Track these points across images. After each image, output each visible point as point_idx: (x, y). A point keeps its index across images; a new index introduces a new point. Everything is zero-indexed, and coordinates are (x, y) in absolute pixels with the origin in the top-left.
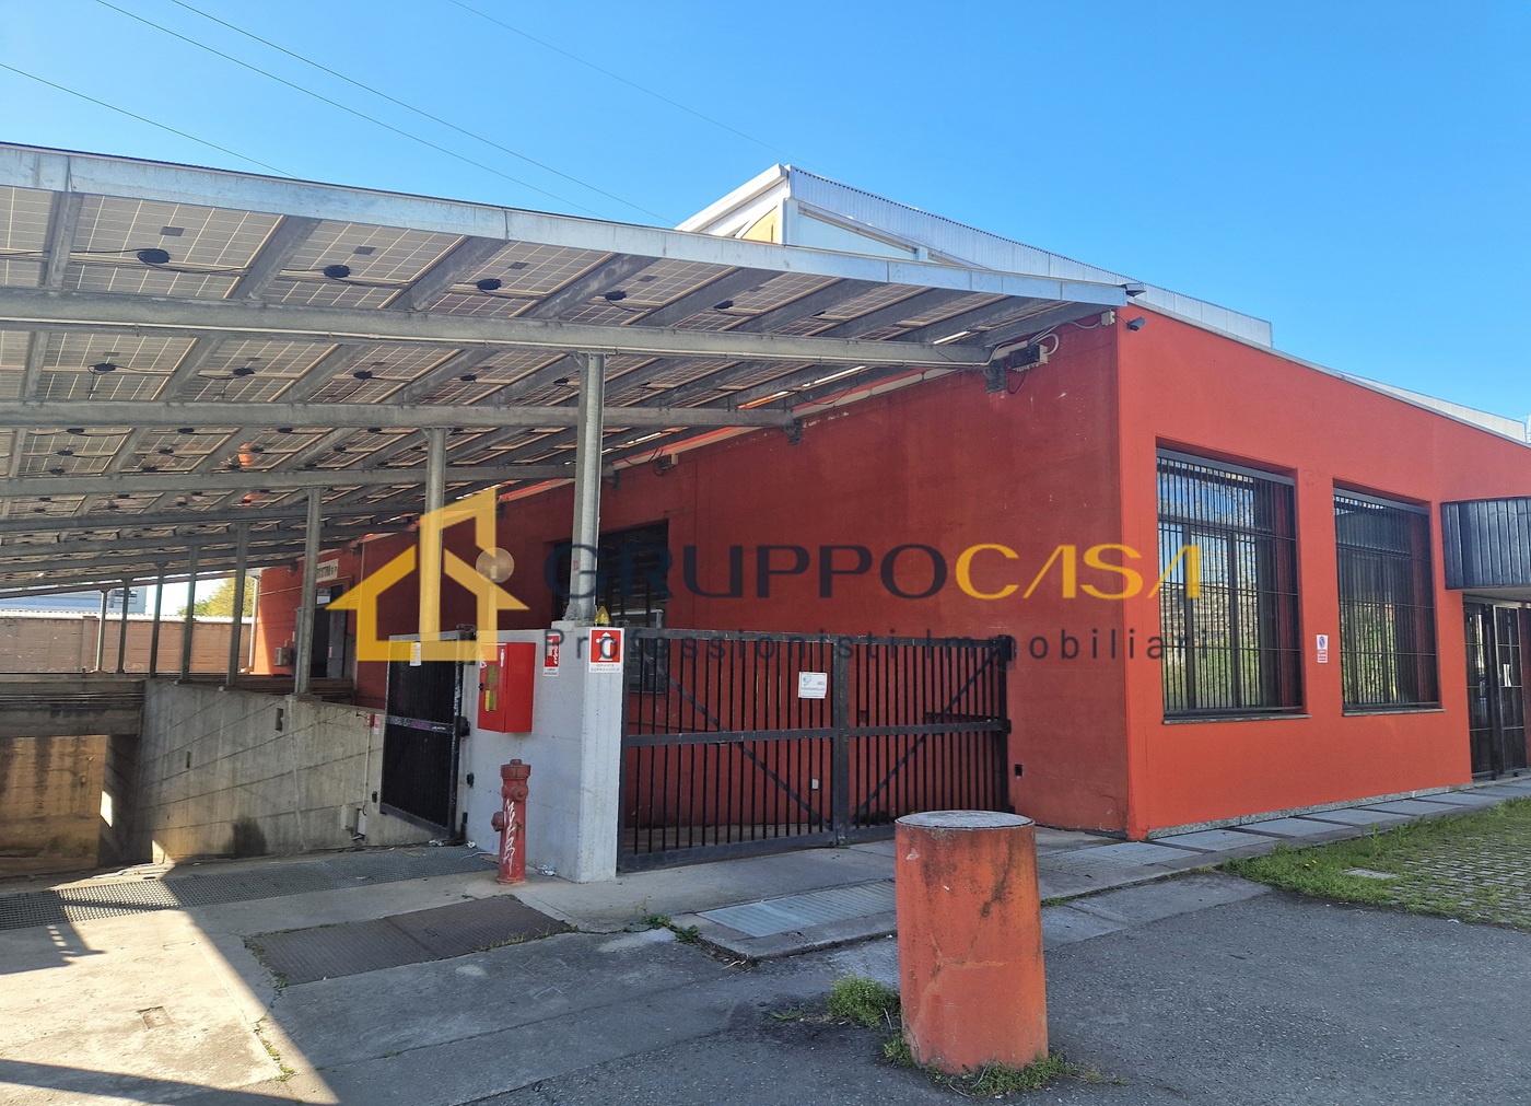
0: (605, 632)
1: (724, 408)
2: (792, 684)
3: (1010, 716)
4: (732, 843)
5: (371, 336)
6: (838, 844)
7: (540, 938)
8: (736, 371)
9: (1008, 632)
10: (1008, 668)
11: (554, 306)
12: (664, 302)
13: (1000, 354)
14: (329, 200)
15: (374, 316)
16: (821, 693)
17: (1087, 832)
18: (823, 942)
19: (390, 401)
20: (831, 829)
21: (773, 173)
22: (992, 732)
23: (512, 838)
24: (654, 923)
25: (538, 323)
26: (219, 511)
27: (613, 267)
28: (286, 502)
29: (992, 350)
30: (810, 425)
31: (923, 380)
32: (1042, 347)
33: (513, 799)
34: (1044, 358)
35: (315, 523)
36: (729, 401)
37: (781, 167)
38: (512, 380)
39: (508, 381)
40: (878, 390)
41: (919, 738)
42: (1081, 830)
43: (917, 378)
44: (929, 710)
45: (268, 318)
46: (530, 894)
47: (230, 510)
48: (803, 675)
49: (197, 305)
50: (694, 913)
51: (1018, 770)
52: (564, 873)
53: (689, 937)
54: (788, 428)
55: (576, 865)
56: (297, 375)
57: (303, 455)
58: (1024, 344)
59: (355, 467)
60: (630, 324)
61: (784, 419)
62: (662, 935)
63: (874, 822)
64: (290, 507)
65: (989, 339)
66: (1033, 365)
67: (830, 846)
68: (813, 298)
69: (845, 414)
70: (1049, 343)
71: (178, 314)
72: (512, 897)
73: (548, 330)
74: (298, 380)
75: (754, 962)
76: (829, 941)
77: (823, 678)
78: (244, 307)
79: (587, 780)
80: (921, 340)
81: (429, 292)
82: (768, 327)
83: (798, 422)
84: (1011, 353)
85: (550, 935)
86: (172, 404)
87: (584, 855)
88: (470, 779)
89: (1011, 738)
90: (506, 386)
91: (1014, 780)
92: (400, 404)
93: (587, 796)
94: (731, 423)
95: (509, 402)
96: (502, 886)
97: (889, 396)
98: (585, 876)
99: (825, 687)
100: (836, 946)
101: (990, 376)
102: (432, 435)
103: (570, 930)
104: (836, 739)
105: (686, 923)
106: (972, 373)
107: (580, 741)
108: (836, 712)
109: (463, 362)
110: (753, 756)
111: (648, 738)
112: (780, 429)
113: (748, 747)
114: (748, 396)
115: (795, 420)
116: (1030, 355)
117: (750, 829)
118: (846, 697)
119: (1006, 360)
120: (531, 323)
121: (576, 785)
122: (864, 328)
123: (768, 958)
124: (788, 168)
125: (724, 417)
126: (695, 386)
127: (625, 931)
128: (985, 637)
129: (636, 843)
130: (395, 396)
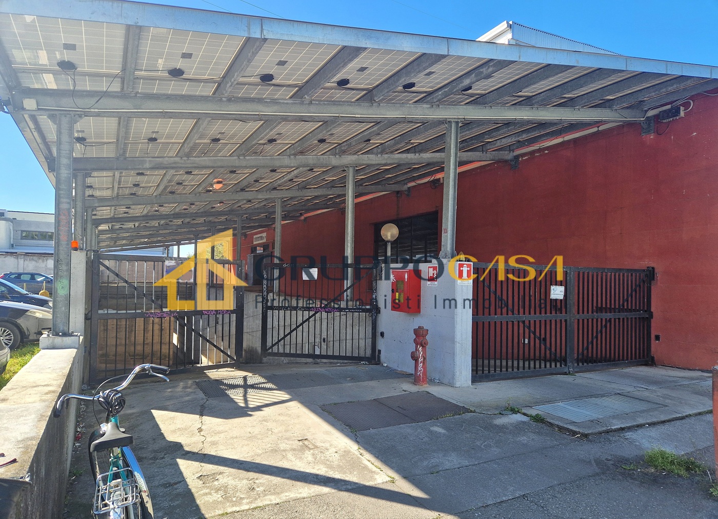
1: (480, 151)
2: (547, 292)
3: (653, 309)
5: (357, 116)
7: (459, 415)
8: (499, 130)
9: (652, 265)
10: (652, 284)
12: (487, 92)
13: (651, 113)
15: (357, 105)
16: (561, 297)
17: (703, 371)
18: (616, 427)
19: (328, 153)
20: (566, 365)
21: (504, 25)
22: (639, 318)
23: (421, 364)
24: (514, 411)
25: (428, 106)
28: (256, 206)
29: (646, 111)
30: (524, 158)
31: (598, 130)
32: (681, 107)
33: (421, 345)
34: (682, 114)
35: (279, 215)
36: (482, 149)
37: (507, 23)
38: (385, 141)
39: (383, 142)
40: (568, 138)
41: (608, 319)
42: (699, 370)
43: (595, 129)
45: (312, 108)
46: (435, 390)
48: (553, 287)
49: (283, 103)
50: (531, 407)
51: (657, 338)
52: (445, 381)
53: (538, 419)
54: (511, 161)
55: (453, 378)
56: (293, 142)
58: (669, 107)
59: (293, 188)
61: (509, 156)
62: (519, 417)
65: (646, 105)
66: (675, 118)
67: (565, 374)
69: (546, 152)
70: (686, 105)
72: (428, 393)
73: (433, 109)
74: (293, 144)
75: (586, 436)
76: (619, 427)
77: (562, 288)
78: (302, 103)
79: (458, 337)
80: (610, 107)
82: (536, 103)
83: (517, 157)
84: (660, 112)
85: (463, 413)
87: (458, 374)
88: (382, 334)
89: (653, 321)
90: (382, 144)
91: (654, 343)
92: (335, 155)
93: (458, 346)
94: (484, 159)
95: (383, 152)
96: (418, 387)
97: (575, 141)
98: (458, 384)
99: (563, 293)
100: (622, 429)
101: (645, 126)
102: (349, 170)
103: (471, 412)
104: (568, 320)
105: (533, 412)
106: (630, 125)
107: (454, 318)
108: (568, 306)
109: (373, 131)
110: (529, 328)
111: (486, 319)
112: (506, 161)
113: (527, 323)
114: (495, 144)
115: (515, 156)
116: (677, 111)
118: (573, 298)
119: (656, 117)
121: (452, 340)
122: (586, 100)
123: (592, 434)
124: (511, 23)
125: (480, 156)
126: (472, 140)
127: (500, 414)
128: (636, 267)
130: (331, 151)
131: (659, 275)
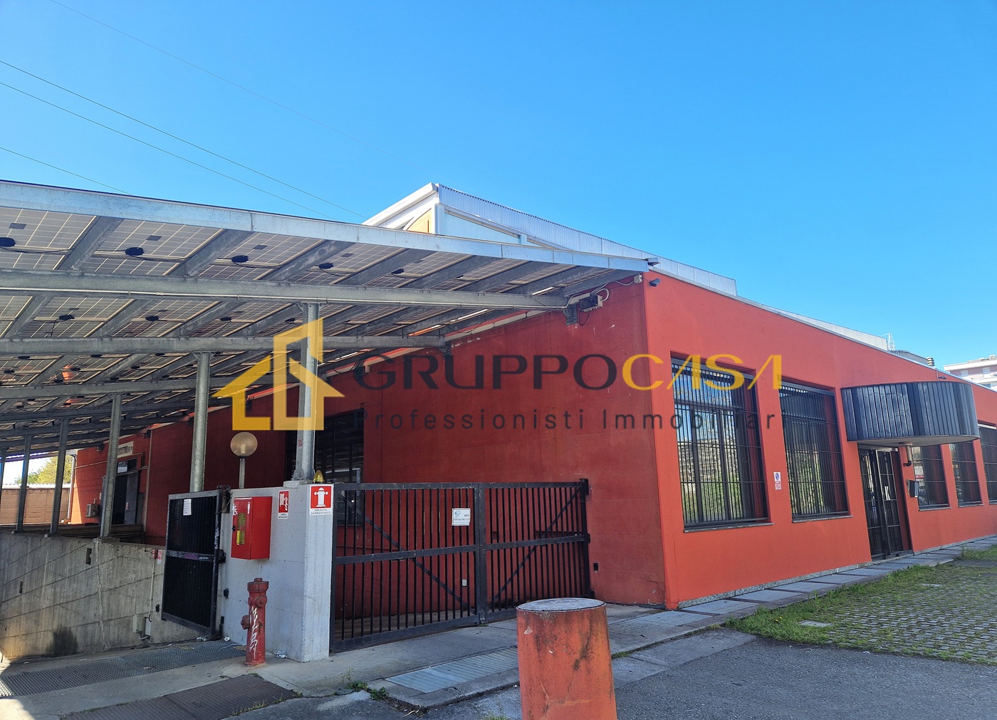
0: (320, 487)
1: (400, 335)
2: (448, 517)
3: (589, 531)
4: (409, 627)
5: (158, 294)
6: (480, 623)
7: (276, 703)
8: (407, 313)
9: (586, 477)
10: (587, 499)
11: (285, 273)
12: (358, 270)
13: (573, 301)
14: (129, 206)
15: (160, 280)
16: (467, 522)
17: (640, 606)
18: (471, 693)
19: (171, 335)
20: (475, 613)
21: (428, 188)
22: (578, 542)
23: (256, 634)
24: (356, 687)
25: (275, 284)
26: (47, 411)
27: (324, 248)
28: (96, 404)
29: (568, 299)
30: (456, 346)
31: (527, 317)
32: (599, 296)
33: (256, 606)
34: (600, 303)
35: (117, 418)
36: (403, 331)
37: (433, 185)
38: (256, 320)
39: (253, 321)
40: (499, 323)
41: (531, 548)
42: (637, 605)
43: (523, 316)
44: (537, 529)
45: (84, 282)
46: (270, 672)
47: (55, 410)
48: (455, 511)
49: (34, 275)
50: (383, 679)
51: (596, 567)
52: (292, 655)
53: (380, 696)
54: (441, 348)
55: (301, 650)
56: (106, 319)
57: (109, 372)
58: (588, 295)
59: (145, 379)
60: (336, 284)
61: (439, 342)
62: (362, 696)
63: (503, 606)
64: (99, 407)
65: (566, 292)
66: (594, 308)
67: (475, 625)
68: (455, 267)
69: (478, 339)
70: (603, 294)
71: (21, 280)
72: (256, 675)
73: (281, 288)
74: (106, 322)
75: (425, 710)
76: (475, 692)
77: (467, 511)
78: (68, 275)
79: (309, 589)
80: (524, 293)
81: (199, 265)
82: (426, 285)
83: (448, 344)
84: (580, 300)
85: (283, 700)
86: (15, 340)
87: (307, 642)
88: (226, 593)
89: (590, 545)
90: (252, 324)
91: (593, 573)
92: (178, 337)
93: (308, 601)
94: (405, 345)
95: (254, 334)
96: (248, 668)
97: (506, 326)
98: (307, 658)
99: (469, 517)
100: (480, 695)
101: (568, 315)
102: (200, 357)
103: (297, 696)
104: (477, 552)
105: (377, 686)
106: (557, 313)
107: (303, 563)
108: (477, 534)
109: (222, 309)
110: (423, 567)
111: (351, 558)
112: (436, 348)
113: (419, 561)
114: (415, 328)
115: (446, 343)
116: (592, 301)
117: (421, 616)
118: (483, 524)
119: (577, 304)
120: (268, 283)
121: (300, 594)
122: (488, 285)
123: (434, 707)
124: (437, 185)
125: (399, 342)
126: (380, 322)
127: (336, 694)
128: (571, 480)
129: (343, 631)
130: (175, 331)
131: (592, 489)
